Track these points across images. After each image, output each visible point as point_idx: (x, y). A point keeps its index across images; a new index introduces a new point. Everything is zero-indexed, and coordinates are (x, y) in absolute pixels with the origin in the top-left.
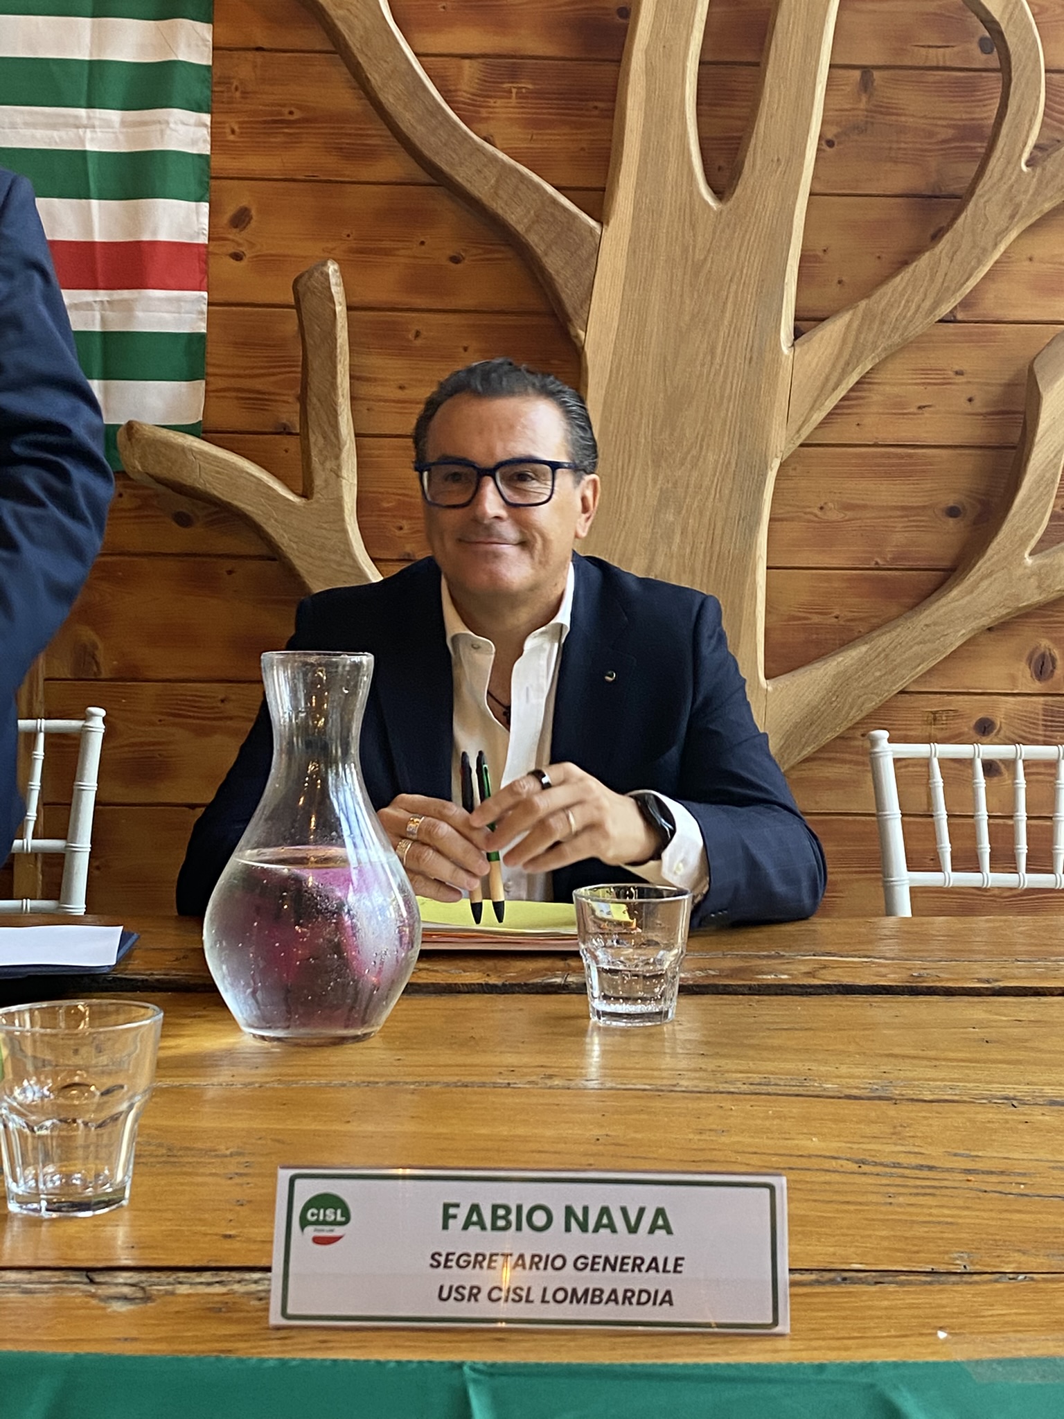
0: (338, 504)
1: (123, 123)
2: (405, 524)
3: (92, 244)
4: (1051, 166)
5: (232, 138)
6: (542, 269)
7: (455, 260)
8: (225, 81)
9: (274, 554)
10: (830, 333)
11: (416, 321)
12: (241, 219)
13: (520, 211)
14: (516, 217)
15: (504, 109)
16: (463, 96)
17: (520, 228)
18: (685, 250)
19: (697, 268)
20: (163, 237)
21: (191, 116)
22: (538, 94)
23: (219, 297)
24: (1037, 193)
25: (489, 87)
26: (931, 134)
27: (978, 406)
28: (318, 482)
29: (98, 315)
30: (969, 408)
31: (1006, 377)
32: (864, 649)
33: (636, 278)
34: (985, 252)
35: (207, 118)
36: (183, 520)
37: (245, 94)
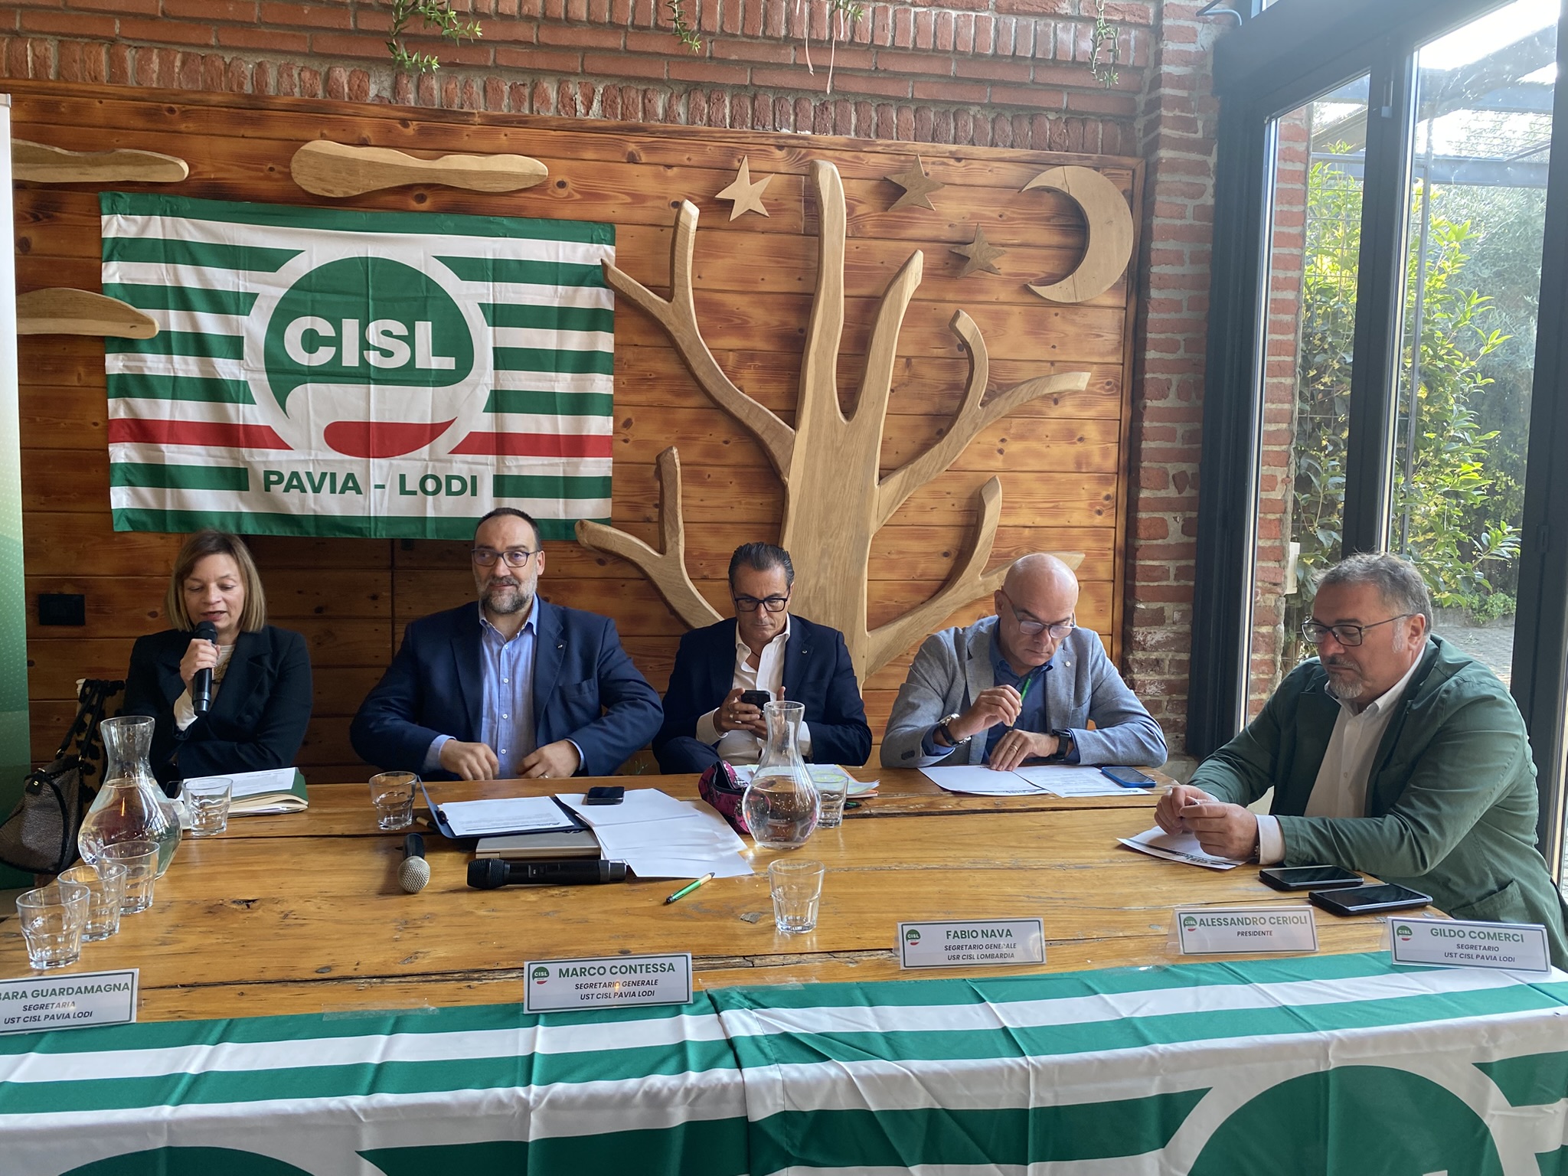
0: (678, 556)
1: (572, 379)
2: (704, 563)
3: (558, 436)
4: (991, 406)
5: (623, 386)
6: (769, 450)
7: (726, 442)
8: (620, 360)
9: (646, 577)
10: (896, 481)
11: (709, 470)
12: (628, 424)
13: (759, 425)
14: (758, 427)
15: (748, 375)
16: (730, 368)
17: (759, 432)
18: (833, 442)
19: (838, 450)
20: (592, 433)
21: (605, 376)
22: (764, 367)
23: (618, 460)
24: (985, 418)
25: (741, 364)
26: (937, 387)
27: (956, 508)
28: (669, 547)
29: (561, 469)
30: (953, 509)
31: (968, 495)
32: (910, 618)
33: (811, 454)
34: (962, 444)
35: (612, 377)
36: (601, 562)
37: (629, 366)
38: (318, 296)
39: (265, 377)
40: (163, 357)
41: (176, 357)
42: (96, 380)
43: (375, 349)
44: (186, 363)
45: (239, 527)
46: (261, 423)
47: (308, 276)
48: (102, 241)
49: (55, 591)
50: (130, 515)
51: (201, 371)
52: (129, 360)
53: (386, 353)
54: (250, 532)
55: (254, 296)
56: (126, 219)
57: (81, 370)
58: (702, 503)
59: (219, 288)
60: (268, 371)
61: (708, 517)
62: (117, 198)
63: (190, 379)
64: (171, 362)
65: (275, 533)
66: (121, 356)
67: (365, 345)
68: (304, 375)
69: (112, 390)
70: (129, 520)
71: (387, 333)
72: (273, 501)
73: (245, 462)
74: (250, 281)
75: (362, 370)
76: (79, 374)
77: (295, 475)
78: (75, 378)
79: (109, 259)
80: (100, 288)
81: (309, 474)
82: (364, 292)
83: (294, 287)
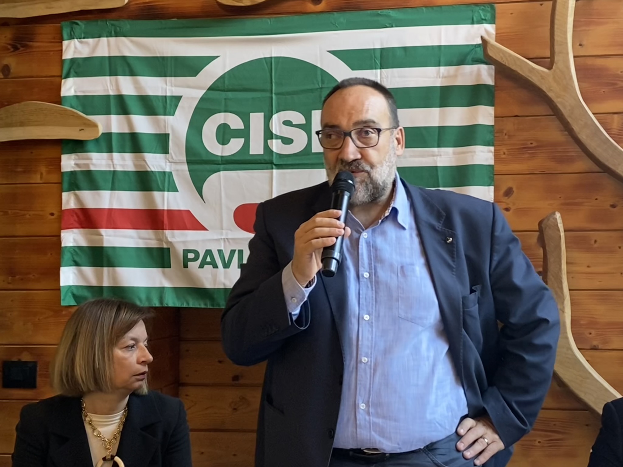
0: (564, 325)
2: (593, 332)
5: (504, 156)
7: (613, 206)
8: (500, 131)
11: (595, 236)
12: (509, 192)
16: (616, 131)
21: (486, 148)
35: (492, 148)
37: (510, 137)
38: (230, 95)
39: (185, 167)
40: (105, 155)
41: (115, 155)
42: (54, 178)
43: (278, 137)
44: (123, 159)
45: (161, 300)
46: (182, 208)
47: (222, 77)
48: (62, 62)
49: (15, 359)
50: (75, 292)
51: (135, 165)
52: (79, 159)
53: (287, 141)
54: (171, 305)
55: (178, 99)
56: (81, 42)
57: (43, 169)
58: (589, 270)
59: (150, 93)
60: (189, 162)
61: (596, 284)
62: (75, 26)
63: (126, 173)
64: (112, 159)
65: (191, 305)
66: (73, 156)
67: (269, 135)
68: (219, 164)
69: (65, 185)
70: (75, 296)
71: (288, 123)
72: (190, 277)
73: (168, 242)
74: (176, 86)
75: (267, 158)
76: (42, 174)
77: (209, 252)
78: (39, 176)
79: (67, 76)
80: (59, 100)
81: (220, 251)
82: (269, 88)
83: (210, 89)
